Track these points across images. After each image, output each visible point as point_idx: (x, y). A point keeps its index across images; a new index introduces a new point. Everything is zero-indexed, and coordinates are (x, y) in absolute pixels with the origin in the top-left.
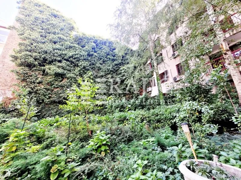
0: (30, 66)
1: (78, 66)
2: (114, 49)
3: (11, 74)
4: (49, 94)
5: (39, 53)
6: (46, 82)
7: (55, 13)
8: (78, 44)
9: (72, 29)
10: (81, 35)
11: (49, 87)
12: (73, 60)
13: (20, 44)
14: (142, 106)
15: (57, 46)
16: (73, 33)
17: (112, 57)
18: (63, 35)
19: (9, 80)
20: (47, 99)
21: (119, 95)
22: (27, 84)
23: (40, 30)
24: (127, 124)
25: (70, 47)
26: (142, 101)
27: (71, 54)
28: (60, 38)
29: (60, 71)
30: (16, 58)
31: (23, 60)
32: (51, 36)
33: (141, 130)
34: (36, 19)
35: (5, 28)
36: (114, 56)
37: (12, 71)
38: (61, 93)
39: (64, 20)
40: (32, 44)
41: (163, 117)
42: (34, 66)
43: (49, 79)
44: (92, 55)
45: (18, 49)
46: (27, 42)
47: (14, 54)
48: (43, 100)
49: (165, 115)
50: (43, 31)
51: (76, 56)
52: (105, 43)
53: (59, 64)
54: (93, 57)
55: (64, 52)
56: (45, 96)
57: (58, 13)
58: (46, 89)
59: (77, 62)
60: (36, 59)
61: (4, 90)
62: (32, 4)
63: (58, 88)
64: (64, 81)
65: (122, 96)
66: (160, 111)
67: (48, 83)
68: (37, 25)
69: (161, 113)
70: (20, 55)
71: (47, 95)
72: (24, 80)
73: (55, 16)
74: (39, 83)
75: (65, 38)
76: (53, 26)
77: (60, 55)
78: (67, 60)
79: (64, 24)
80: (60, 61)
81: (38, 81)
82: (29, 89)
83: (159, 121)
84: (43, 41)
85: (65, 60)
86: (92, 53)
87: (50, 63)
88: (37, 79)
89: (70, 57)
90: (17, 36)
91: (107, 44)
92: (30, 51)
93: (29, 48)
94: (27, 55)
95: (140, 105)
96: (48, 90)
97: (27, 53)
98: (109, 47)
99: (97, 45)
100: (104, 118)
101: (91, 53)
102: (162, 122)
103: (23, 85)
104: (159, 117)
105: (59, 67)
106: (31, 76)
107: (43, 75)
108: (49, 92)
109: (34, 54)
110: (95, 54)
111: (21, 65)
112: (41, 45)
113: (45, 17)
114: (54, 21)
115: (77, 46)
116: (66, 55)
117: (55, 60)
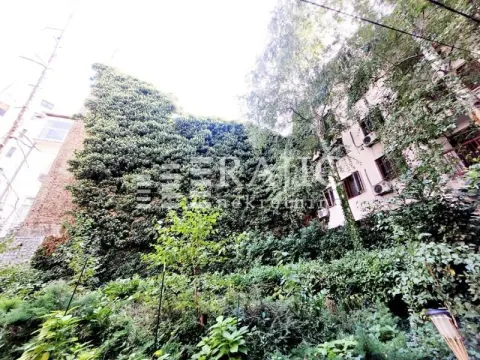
0: (96, 177)
2: (246, 138)
3: (64, 193)
4: (125, 228)
5: (114, 154)
6: (122, 205)
7: (146, 87)
8: (181, 133)
9: (171, 109)
10: (187, 118)
11: (125, 215)
13: (87, 142)
14: (310, 250)
15: (146, 140)
16: (173, 117)
17: (243, 153)
18: (156, 120)
19: (60, 203)
20: (121, 239)
21: (260, 228)
22: (89, 211)
23: (119, 116)
24: (281, 297)
25: (168, 140)
26: (309, 239)
27: (167, 152)
28: (151, 126)
30: (75, 165)
31: (87, 168)
32: (136, 125)
33: (318, 313)
34: (116, 99)
35: (67, 118)
36: (246, 151)
37: (68, 188)
38: (145, 227)
39: (158, 97)
40: (104, 140)
41: (365, 278)
42: (105, 176)
43: (126, 199)
44: (206, 150)
45: (82, 149)
46: (97, 137)
47: (74, 158)
48: (113, 241)
49: (368, 274)
50: (125, 117)
51: (177, 155)
52: (229, 128)
53: (147, 171)
54: (208, 153)
55: (155, 150)
56: (116, 232)
57: (150, 88)
58: (120, 218)
60: (107, 165)
61: (49, 223)
62: (112, 79)
63: (141, 215)
64: (153, 202)
65: (266, 228)
66: (356, 264)
67: (124, 208)
68: (116, 109)
69: (357, 268)
70: (84, 159)
71: (121, 231)
72: (84, 204)
73: (145, 92)
74: (108, 208)
75: (159, 125)
76: (142, 108)
77: (150, 155)
78: (161, 163)
79: (159, 103)
80: (148, 166)
81: (107, 204)
82: (92, 220)
83: (356, 289)
84: (123, 133)
85: (157, 162)
86: (206, 147)
87: (132, 170)
88: (106, 200)
89: (166, 158)
90: (83, 128)
91: (233, 130)
92: (100, 152)
93: (99, 146)
94: (95, 159)
95: (306, 249)
96: (123, 220)
97: (96, 154)
98: (235, 134)
99: (214, 133)
100: (229, 279)
101: (204, 147)
102: (366, 292)
103: (82, 212)
104: (354, 279)
106: (97, 195)
107: (117, 192)
108: (125, 224)
109: (106, 156)
110: (211, 148)
111: (81, 177)
112: (119, 141)
113: (128, 95)
114: (143, 100)
115: (179, 137)
116: (159, 154)
117: (140, 165)
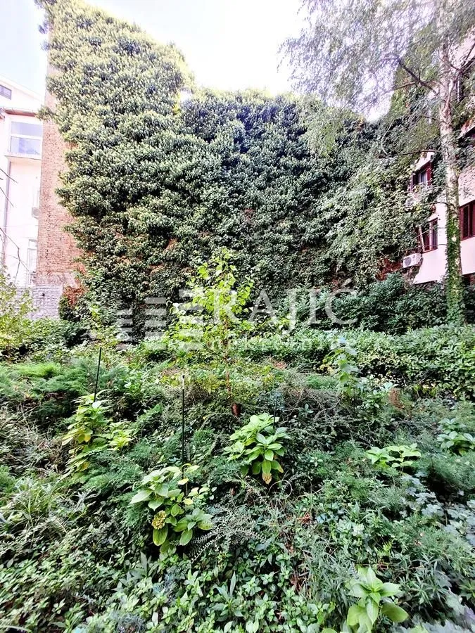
0: (95, 212)
1: (200, 202)
2: (302, 132)
3: (66, 235)
4: (144, 279)
5: (109, 175)
6: (134, 251)
7: (130, 37)
8: (197, 132)
9: (176, 82)
10: (203, 99)
11: (140, 263)
12: (188, 186)
13: (70, 158)
14: (379, 312)
15: (146, 149)
16: (182, 98)
17: (295, 162)
18: (155, 108)
19: (65, 248)
20: (142, 291)
21: (312, 281)
22: (98, 258)
23: (101, 107)
25: (177, 146)
26: (381, 299)
27: (179, 168)
28: (149, 122)
29: (159, 219)
30: (66, 195)
31: (80, 200)
32: (128, 121)
34: (88, 71)
35: (32, 115)
36: (299, 157)
37: (67, 229)
38: (167, 278)
39: (152, 58)
40: (91, 154)
41: (452, 366)
42: (105, 212)
43: (139, 242)
44: (236, 161)
45: (67, 170)
46: (79, 149)
47: (61, 186)
48: (133, 294)
49: (460, 361)
50: (108, 108)
51: (193, 173)
52: (274, 112)
53: (155, 201)
54: (240, 165)
55: (162, 165)
56: (135, 284)
57: (135, 36)
58: (135, 267)
59: (197, 191)
60: (104, 194)
61: (61, 271)
62: (72, 24)
63: (159, 264)
64: (170, 246)
65: (321, 281)
66: (445, 345)
67: (138, 253)
68: (93, 92)
69: (445, 352)
70: (73, 186)
71: (139, 282)
72: (91, 249)
73: (129, 49)
74: (120, 254)
75: (162, 119)
76: (129, 84)
77: (155, 175)
78: (172, 188)
79: (155, 70)
80: (157, 193)
81: (116, 250)
82: (104, 269)
84: (112, 139)
85: (168, 187)
86: (235, 155)
87: (136, 199)
88: (114, 244)
89: (178, 178)
90: (58, 134)
91: (280, 116)
92: (90, 175)
93: (87, 165)
94: (86, 186)
95: (374, 310)
96: (140, 269)
97: (85, 178)
98: (285, 124)
99: (248, 126)
101: (233, 156)
103: (92, 259)
104: (436, 364)
105: (155, 209)
106: (102, 238)
107: (124, 233)
108: (143, 274)
109: (100, 180)
110: (244, 157)
111: (78, 212)
112: (111, 153)
113: (105, 61)
114: (130, 67)
115: (192, 138)
116: (168, 172)
117: (145, 191)
